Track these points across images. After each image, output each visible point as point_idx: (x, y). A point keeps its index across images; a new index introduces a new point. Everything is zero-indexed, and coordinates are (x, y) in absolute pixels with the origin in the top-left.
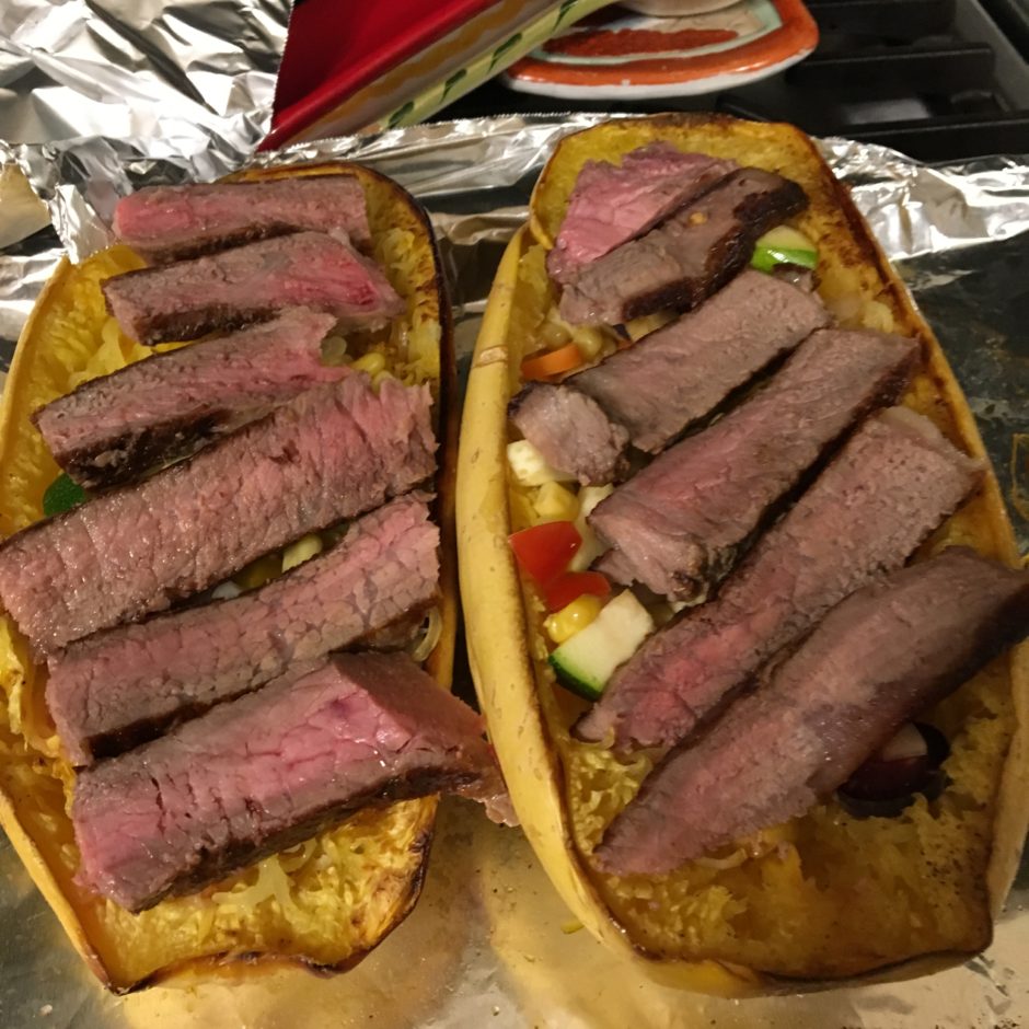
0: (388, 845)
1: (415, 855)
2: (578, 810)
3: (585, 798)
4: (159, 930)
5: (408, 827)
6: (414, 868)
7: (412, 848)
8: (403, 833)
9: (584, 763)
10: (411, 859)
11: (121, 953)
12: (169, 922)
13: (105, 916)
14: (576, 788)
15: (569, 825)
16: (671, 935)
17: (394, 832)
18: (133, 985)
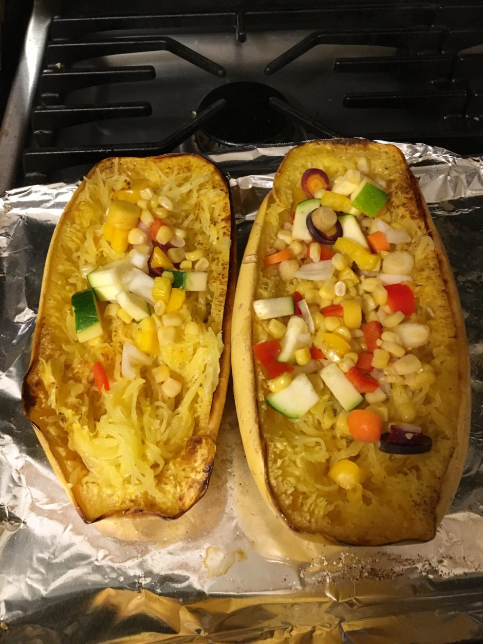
0: (194, 469)
1: (205, 474)
2: (272, 466)
3: (275, 461)
4: (104, 498)
5: (202, 463)
6: (205, 479)
7: (204, 471)
8: (200, 465)
9: (276, 447)
10: (203, 475)
11: (88, 507)
12: (108, 495)
13: (83, 491)
14: (271, 457)
15: (267, 473)
16: (305, 522)
17: (196, 465)
18: (93, 520)
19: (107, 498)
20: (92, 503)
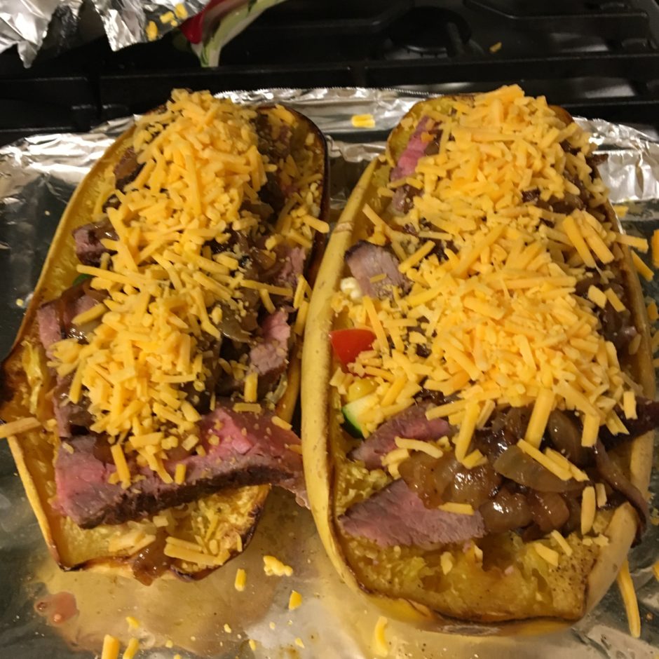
0: (235, 509)
1: (251, 518)
4: (94, 538)
5: (249, 501)
6: (249, 526)
7: (250, 515)
8: (245, 504)
9: (350, 473)
10: (248, 521)
11: (70, 547)
12: (101, 535)
13: (65, 524)
14: (341, 486)
16: (383, 581)
17: (240, 503)
18: (73, 566)
19: (99, 539)
20: (76, 543)
